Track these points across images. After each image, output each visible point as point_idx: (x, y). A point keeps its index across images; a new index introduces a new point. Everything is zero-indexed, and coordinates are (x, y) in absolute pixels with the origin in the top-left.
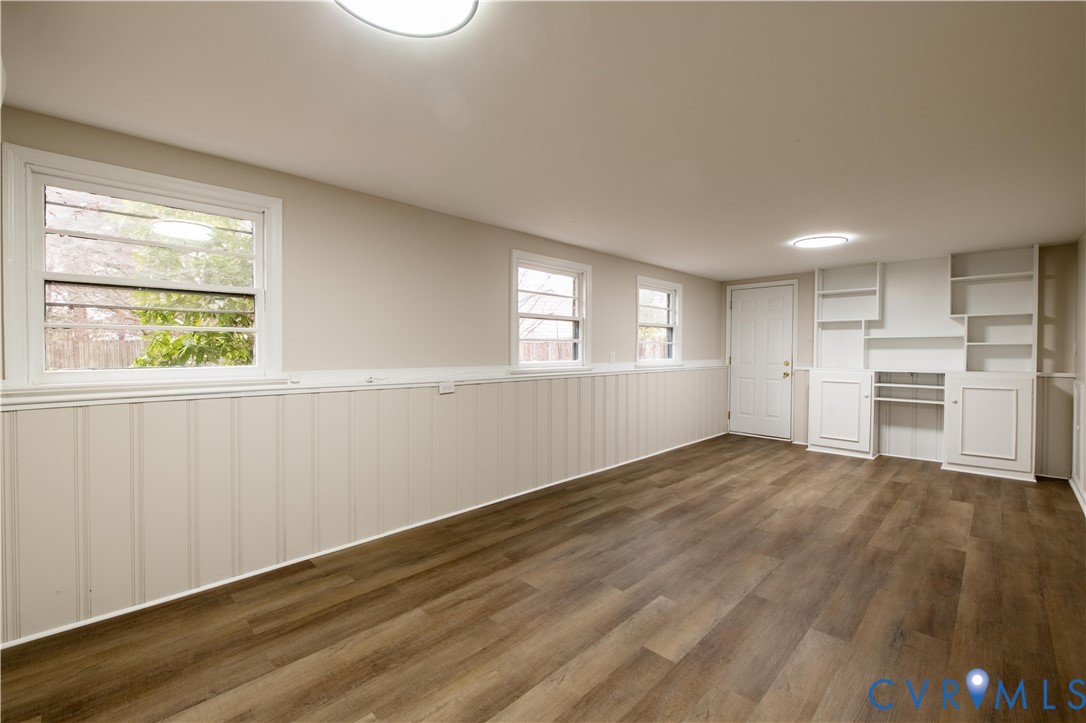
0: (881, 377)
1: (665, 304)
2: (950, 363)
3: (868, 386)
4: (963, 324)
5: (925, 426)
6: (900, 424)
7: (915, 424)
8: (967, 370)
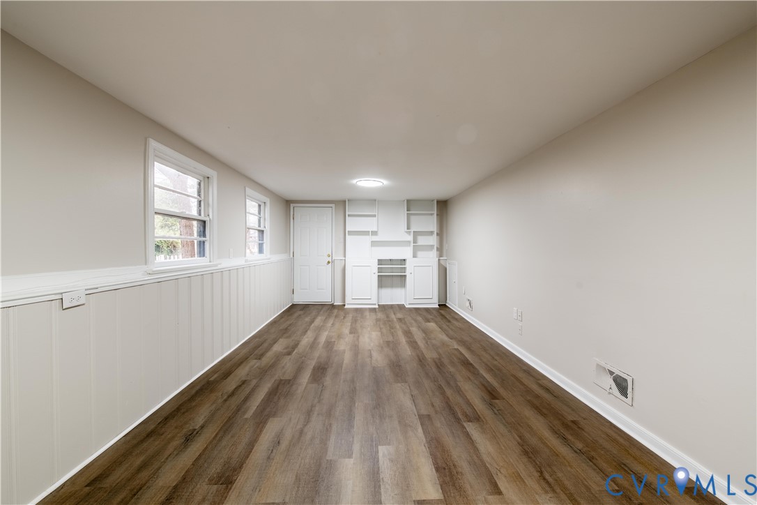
0: (380, 262)
1: (256, 212)
2: (408, 254)
3: (375, 267)
4: (411, 235)
5: (397, 286)
6: (386, 286)
7: (392, 286)
8: (414, 257)
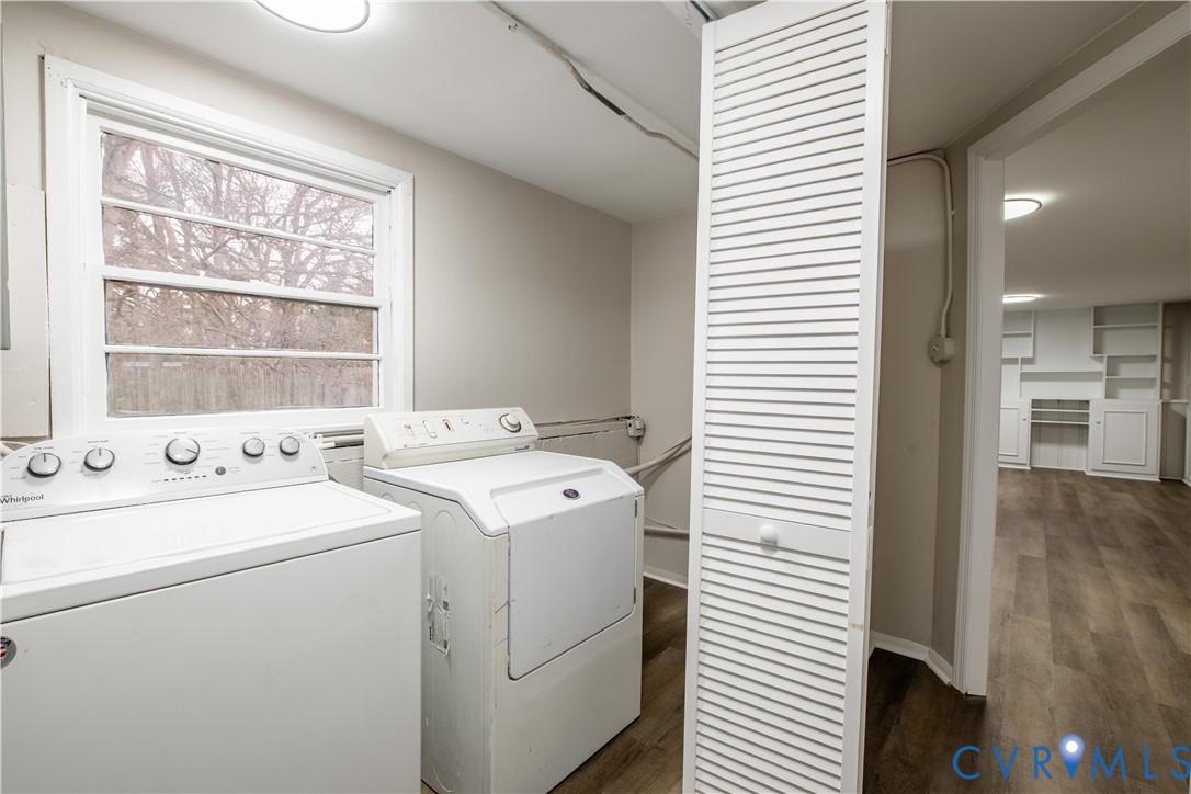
2: (1094, 392)
3: (1026, 411)
4: (1102, 362)
5: (1070, 442)
6: (1048, 441)
7: (1060, 441)
8: (1107, 397)
